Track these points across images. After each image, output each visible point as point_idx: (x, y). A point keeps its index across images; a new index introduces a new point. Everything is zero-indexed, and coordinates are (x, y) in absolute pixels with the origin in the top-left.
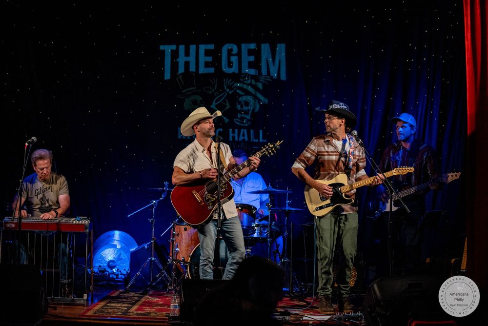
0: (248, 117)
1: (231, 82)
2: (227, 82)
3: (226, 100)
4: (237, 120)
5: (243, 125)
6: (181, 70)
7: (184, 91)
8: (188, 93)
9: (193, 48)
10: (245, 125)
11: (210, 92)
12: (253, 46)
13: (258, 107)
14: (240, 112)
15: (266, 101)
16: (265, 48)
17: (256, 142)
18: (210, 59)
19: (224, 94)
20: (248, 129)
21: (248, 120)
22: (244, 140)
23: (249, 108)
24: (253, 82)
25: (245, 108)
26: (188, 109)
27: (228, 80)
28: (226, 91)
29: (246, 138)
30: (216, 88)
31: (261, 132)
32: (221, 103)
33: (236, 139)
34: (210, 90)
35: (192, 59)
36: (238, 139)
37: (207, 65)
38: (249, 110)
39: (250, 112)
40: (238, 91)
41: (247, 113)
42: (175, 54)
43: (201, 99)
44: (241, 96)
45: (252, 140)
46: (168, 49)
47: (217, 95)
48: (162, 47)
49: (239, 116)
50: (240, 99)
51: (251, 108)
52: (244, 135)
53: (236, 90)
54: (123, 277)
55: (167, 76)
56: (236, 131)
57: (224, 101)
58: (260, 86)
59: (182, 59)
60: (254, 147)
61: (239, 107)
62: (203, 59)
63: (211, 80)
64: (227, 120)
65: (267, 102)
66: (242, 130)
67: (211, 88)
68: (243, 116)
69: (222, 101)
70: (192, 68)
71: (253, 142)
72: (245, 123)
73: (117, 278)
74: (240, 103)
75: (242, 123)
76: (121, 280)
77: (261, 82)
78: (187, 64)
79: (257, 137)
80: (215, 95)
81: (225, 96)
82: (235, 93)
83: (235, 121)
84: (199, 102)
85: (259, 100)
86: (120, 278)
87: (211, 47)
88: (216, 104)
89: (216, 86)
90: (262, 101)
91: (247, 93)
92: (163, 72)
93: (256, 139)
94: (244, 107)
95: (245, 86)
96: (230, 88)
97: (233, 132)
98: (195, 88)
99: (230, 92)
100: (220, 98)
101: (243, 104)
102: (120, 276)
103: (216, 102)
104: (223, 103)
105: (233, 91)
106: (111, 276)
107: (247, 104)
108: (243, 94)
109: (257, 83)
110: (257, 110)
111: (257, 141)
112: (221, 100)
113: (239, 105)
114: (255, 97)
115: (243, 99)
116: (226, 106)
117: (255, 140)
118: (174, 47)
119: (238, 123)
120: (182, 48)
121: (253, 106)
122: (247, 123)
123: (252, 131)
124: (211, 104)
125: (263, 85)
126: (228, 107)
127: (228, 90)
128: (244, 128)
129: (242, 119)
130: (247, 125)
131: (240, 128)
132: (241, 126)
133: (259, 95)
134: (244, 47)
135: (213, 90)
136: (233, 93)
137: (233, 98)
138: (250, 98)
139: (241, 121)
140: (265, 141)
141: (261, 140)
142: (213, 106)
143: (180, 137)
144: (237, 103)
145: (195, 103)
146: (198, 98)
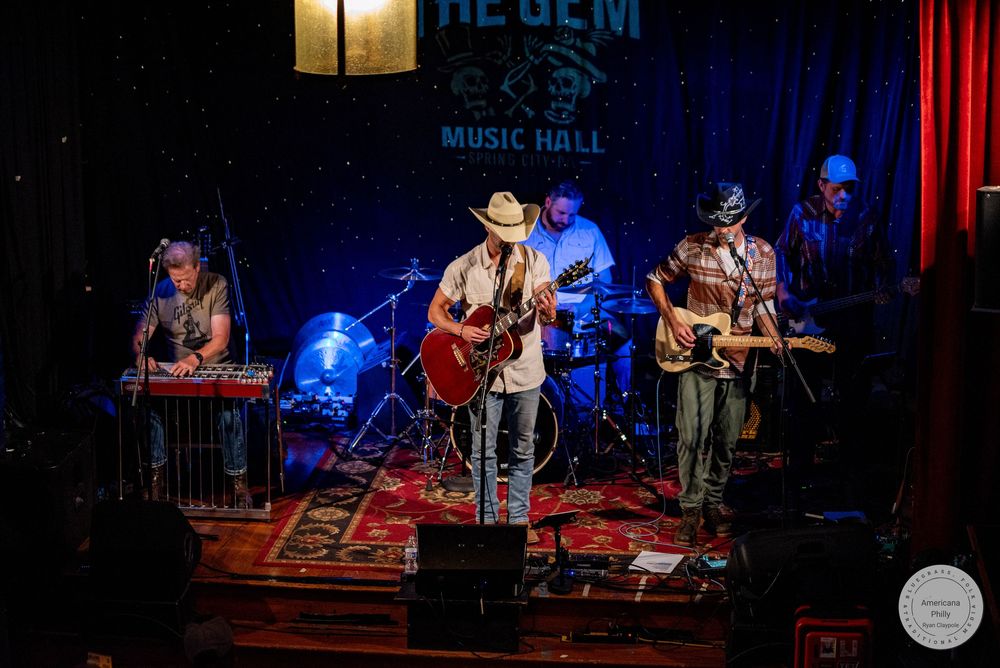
0: (570, 107)
1: (536, 43)
2: (530, 42)
3: (530, 76)
4: (551, 112)
5: (560, 122)
6: (444, 20)
7: (450, 60)
8: (457, 64)
10: (564, 122)
11: (500, 62)
13: (588, 88)
14: (555, 99)
15: (604, 78)
17: (586, 153)
19: (526, 65)
20: (571, 129)
21: (571, 113)
22: (563, 150)
23: (573, 92)
24: (579, 43)
25: (564, 91)
26: (459, 91)
27: (532, 40)
28: (528, 59)
29: (567, 147)
30: (509, 54)
31: (595, 134)
32: (519, 81)
33: (549, 147)
34: (498, 57)
36: (553, 146)
37: (492, 10)
38: (571, 95)
39: (574, 98)
40: (551, 59)
41: (567, 99)
43: (483, 73)
44: (555, 68)
45: (577, 150)
47: (512, 68)
49: (553, 105)
50: (554, 75)
51: (574, 91)
52: (562, 141)
53: (547, 57)
54: (345, 413)
56: (549, 132)
57: (525, 77)
58: (592, 49)
60: (583, 162)
61: (552, 89)
63: (500, 39)
64: (531, 113)
65: (605, 80)
66: (559, 133)
67: (500, 54)
68: (560, 105)
69: (522, 78)
70: (465, 17)
71: (580, 153)
72: (565, 119)
73: (336, 415)
74: (554, 81)
75: (561, 118)
76: (343, 419)
77: (593, 42)
78: (454, 8)
79: (587, 143)
80: (509, 66)
81: (527, 68)
82: (545, 63)
83: (546, 115)
84: (478, 80)
85: (591, 76)
86: (341, 416)
88: (513, 81)
89: (510, 49)
90: (595, 77)
91: (568, 62)
93: (585, 147)
94: (562, 88)
95: (563, 51)
96: (536, 53)
97: (544, 135)
98: (471, 53)
99: (537, 62)
100: (518, 72)
101: (561, 83)
102: (340, 413)
103: (510, 79)
104: (523, 81)
105: (541, 59)
106: (325, 412)
107: (568, 83)
108: (560, 64)
109: (587, 44)
110: (587, 93)
111: (587, 150)
112: (519, 77)
113: (553, 84)
114: (583, 71)
115: (562, 73)
116: (527, 87)
117: (583, 150)
119: (552, 119)
121: (580, 86)
122: (569, 119)
123: (577, 134)
124: (502, 83)
125: (596, 46)
126: (532, 89)
127: (532, 58)
128: (563, 127)
129: (559, 111)
130: (568, 122)
131: (555, 128)
132: (557, 124)
133: (590, 67)
135: (505, 58)
136: (541, 63)
137: (542, 73)
138: (572, 73)
139: (558, 116)
140: (603, 151)
141: (595, 150)
142: (505, 87)
143: (445, 144)
144: (549, 82)
145: (471, 81)
146: (479, 73)
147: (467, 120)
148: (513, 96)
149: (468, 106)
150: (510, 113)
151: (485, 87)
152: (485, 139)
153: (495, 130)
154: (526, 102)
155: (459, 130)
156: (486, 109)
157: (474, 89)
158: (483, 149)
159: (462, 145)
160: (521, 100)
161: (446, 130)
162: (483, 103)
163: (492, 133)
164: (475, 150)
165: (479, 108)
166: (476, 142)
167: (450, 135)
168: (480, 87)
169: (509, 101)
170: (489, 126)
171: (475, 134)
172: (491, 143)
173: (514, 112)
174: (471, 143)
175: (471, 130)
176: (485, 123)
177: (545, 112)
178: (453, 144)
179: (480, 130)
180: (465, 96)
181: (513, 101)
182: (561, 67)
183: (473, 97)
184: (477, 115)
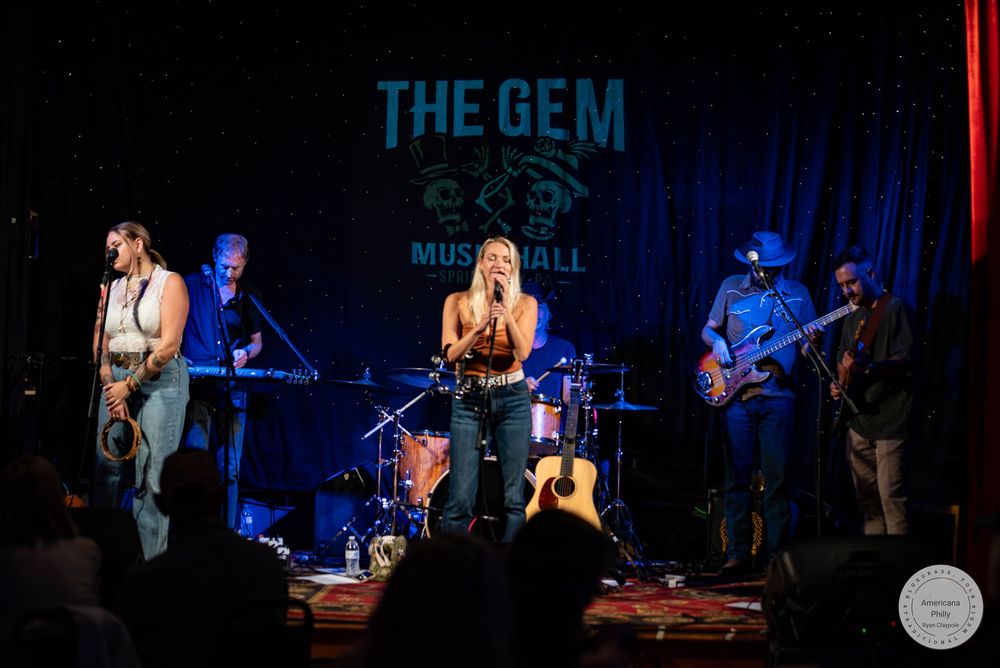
0: (550, 223)
1: (515, 155)
2: (508, 154)
3: (507, 189)
4: (529, 228)
5: (539, 238)
6: (419, 130)
7: (422, 172)
8: (431, 176)
9: (442, 87)
10: (543, 239)
11: (476, 174)
12: (560, 83)
13: (569, 201)
14: (534, 213)
15: (586, 192)
16: (584, 87)
17: (565, 272)
18: (475, 108)
19: (504, 178)
20: (549, 246)
21: (550, 229)
22: (540, 268)
23: (553, 206)
24: (560, 155)
25: (544, 205)
26: (432, 205)
27: (511, 151)
28: (505, 171)
29: (546, 265)
30: (486, 166)
31: (575, 252)
32: (496, 194)
33: (526, 265)
34: (474, 170)
35: (440, 108)
36: (530, 264)
37: (469, 119)
38: (551, 209)
39: (554, 213)
40: (530, 172)
41: (546, 214)
42: (406, 99)
43: (457, 186)
44: (534, 181)
45: (556, 269)
46: (393, 88)
47: (490, 180)
48: (381, 85)
49: (532, 220)
50: (534, 188)
51: (555, 205)
52: (540, 259)
53: (526, 169)
55: (392, 141)
56: (527, 250)
57: (502, 190)
58: (574, 162)
59: (420, 109)
60: (562, 282)
61: (531, 203)
62: (461, 108)
63: (476, 151)
64: (507, 229)
65: (587, 195)
66: (538, 250)
67: (476, 166)
68: (541, 220)
69: (500, 191)
70: (441, 127)
71: (559, 272)
72: (544, 235)
74: (533, 195)
75: (539, 234)
77: (575, 154)
78: (430, 118)
79: (566, 261)
80: (486, 179)
81: (506, 180)
82: (524, 176)
83: (523, 230)
84: (453, 193)
85: (572, 189)
87: (478, 84)
88: (489, 195)
89: (487, 161)
90: (576, 191)
91: (548, 175)
92: (383, 134)
93: (564, 265)
94: (541, 202)
95: (544, 163)
96: (515, 165)
98: (446, 165)
99: (515, 174)
100: (495, 185)
101: (540, 197)
103: (486, 194)
104: (500, 194)
105: (520, 171)
107: (547, 197)
108: (541, 177)
109: (569, 156)
110: (567, 209)
111: (567, 269)
112: (497, 189)
113: (532, 198)
114: (564, 184)
115: (542, 186)
116: (504, 201)
117: (563, 269)
118: (404, 85)
119: (531, 236)
120: (420, 87)
121: (561, 201)
122: (547, 235)
123: (557, 251)
124: (477, 196)
125: (578, 159)
126: (510, 202)
127: (510, 170)
128: (542, 244)
129: (538, 226)
130: (547, 238)
131: (533, 244)
132: (535, 240)
133: (572, 181)
134: (543, 85)
135: (481, 170)
136: (520, 175)
137: (521, 185)
138: (553, 186)
139: (536, 231)
140: (583, 270)
141: (575, 268)
142: (481, 201)
143: (415, 261)
144: (528, 196)
145: (445, 194)
146: (452, 185)
147: (439, 236)
148: (490, 210)
149: (442, 220)
150: (484, 228)
151: (460, 201)
152: (458, 256)
153: (469, 246)
154: (503, 217)
155: (431, 246)
156: (460, 223)
157: (448, 203)
158: (455, 266)
159: (433, 262)
160: (498, 213)
161: (417, 246)
162: (457, 217)
163: (465, 249)
164: (447, 268)
165: (452, 223)
166: (448, 259)
167: (421, 252)
168: (454, 200)
169: (485, 216)
170: (462, 242)
171: (448, 251)
172: (464, 260)
173: (490, 227)
174: (443, 260)
175: (443, 247)
176: (459, 238)
177: (523, 228)
178: (424, 261)
179: (453, 246)
180: (438, 210)
181: (489, 216)
182: (541, 180)
183: (446, 211)
184: (450, 230)
